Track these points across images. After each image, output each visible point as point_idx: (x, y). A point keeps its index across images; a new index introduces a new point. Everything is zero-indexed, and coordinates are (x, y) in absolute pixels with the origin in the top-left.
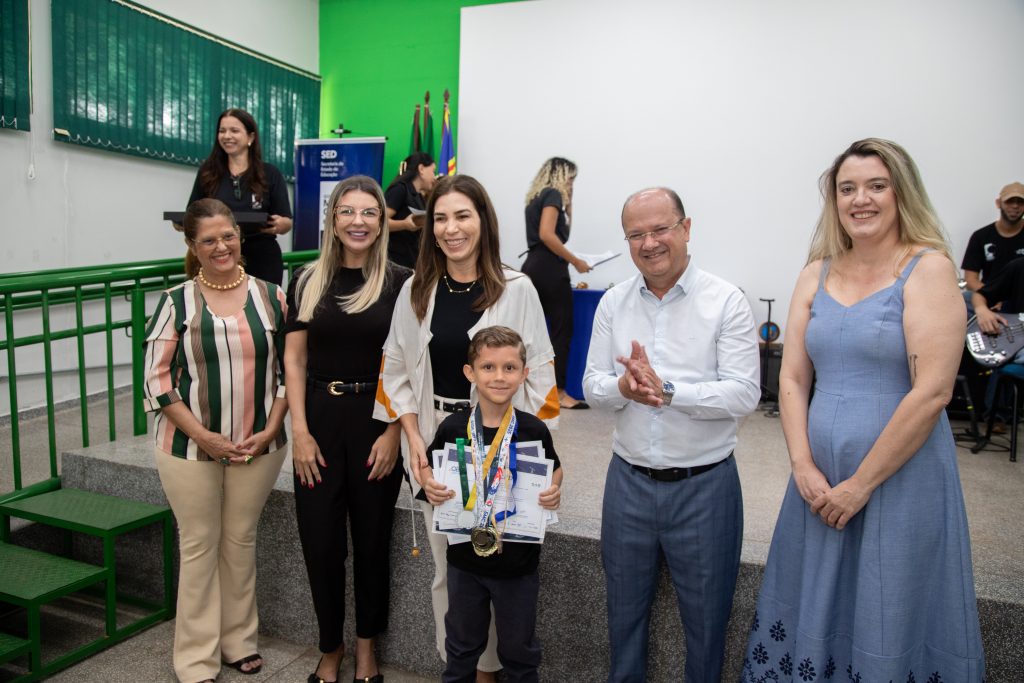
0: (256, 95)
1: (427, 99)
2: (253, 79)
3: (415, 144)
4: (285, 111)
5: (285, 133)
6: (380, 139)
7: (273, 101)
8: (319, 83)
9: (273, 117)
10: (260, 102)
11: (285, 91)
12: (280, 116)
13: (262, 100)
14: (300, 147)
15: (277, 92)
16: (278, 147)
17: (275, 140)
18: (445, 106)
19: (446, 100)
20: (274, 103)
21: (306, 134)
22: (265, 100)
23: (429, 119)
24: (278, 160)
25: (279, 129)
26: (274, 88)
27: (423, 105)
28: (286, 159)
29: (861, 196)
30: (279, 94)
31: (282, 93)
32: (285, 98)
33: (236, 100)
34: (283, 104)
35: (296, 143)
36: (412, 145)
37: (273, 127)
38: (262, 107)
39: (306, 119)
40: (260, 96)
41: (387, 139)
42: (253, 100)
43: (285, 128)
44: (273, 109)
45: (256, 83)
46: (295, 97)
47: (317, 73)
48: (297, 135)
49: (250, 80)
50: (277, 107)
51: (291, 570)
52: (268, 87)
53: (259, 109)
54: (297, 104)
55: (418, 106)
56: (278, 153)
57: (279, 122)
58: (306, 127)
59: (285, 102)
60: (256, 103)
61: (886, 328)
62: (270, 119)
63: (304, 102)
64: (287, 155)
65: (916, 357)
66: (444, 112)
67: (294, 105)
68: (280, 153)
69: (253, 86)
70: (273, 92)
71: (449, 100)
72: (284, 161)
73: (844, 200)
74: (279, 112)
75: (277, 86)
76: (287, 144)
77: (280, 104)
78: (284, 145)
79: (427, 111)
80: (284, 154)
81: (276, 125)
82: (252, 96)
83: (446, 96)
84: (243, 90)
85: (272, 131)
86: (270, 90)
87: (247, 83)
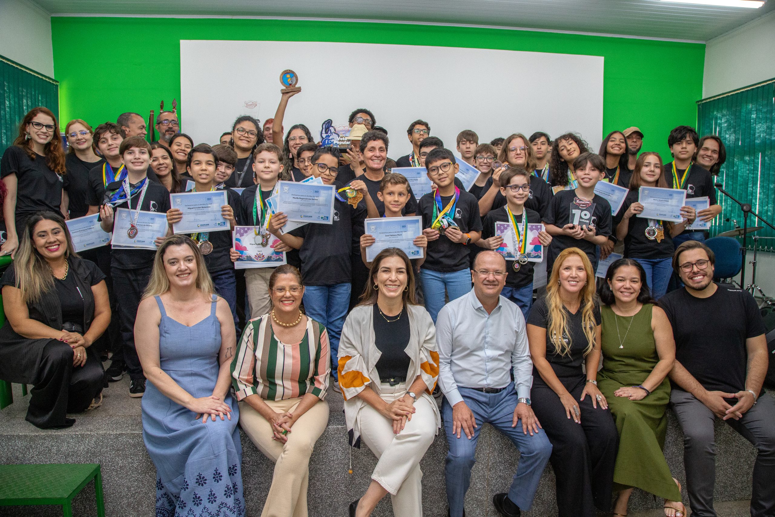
0: (11, 96)
2: (8, 83)
7: (25, 101)
8: (57, 86)
10: (15, 103)
11: (33, 93)
13: (16, 100)
15: (27, 94)
22: (19, 101)
26: (25, 90)
30: (29, 95)
31: (31, 93)
34: (32, 104)
38: (17, 105)
40: (14, 97)
42: (10, 100)
44: (24, 107)
45: (11, 86)
46: (40, 98)
47: (53, 78)
49: (6, 84)
50: (27, 105)
52: (20, 89)
53: (14, 107)
55: (153, 111)
59: (33, 101)
60: (12, 102)
69: (9, 90)
70: (24, 94)
75: (27, 90)
77: (30, 103)
82: (9, 97)
83: (174, 104)
86: (22, 91)
87: (4, 85)
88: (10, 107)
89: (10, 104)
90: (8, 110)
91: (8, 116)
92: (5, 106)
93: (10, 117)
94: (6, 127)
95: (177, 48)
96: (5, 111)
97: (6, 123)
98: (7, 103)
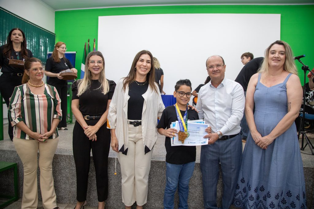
1: (89, 41)
2: (35, 33)
3: (85, 54)
4: (44, 43)
5: (44, 50)
6: (74, 52)
7: (41, 40)
8: (55, 36)
9: (41, 45)
10: (37, 40)
11: (45, 37)
12: (43, 45)
13: (37, 39)
14: (49, 54)
15: (42, 37)
16: (42, 54)
17: (42, 51)
18: (94, 43)
19: (94, 42)
20: (41, 41)
21: (51, 50)
23: (89, 47)
24: (42, 58)
25: (43, 48)
26: (41, 36)
27: (87, 43)
28: (45, 57)
29: (276, 55)
31: (44, 38)
32: (45, 39)
33: (30, 38)
35: (48, 53)
36: (84, 54)
37: (41, 47)
38: (37, 41)
39: (51, 47)
40: (37, 38)
41: (76, 52)
42: (35, 39)
43: (44, 48)
44: (41, 42)
45: (36, 34)
46: (47, 40)
47: (54, 33)
48: (48, 51)
49: (34, 33)
50: (42, 42)
51: (61, 180)
52: (40, 35)
53: (36, 42)
54: (48, 41)
55: (86, 43)
56: (42, 56)
57: (43, 46)
58: (51, 48)
60: (36, 40)
61: (281, 94)
62: (40, 45)
63: (50, 41)
64: (45, 56)
65: (290, 103)
66: (94, 45)
67: (47, 42)
68: (43, 55)
70: (41, 37)
71: (96, 41)
72: (44, 58)
73: (271, 56)
74: (43, 43)
75: (42, 36)
76: (45, 53)
77: (43, 41)
78: (44, 53)
79: (89, 45)
80: (44, 56)
81: (42, 47)
83: (95, 41)
84: (32, 36)
85: (40, 49)
86: (40, 36)
87: (33, 34)
88: (35, 42)
89: (35, 40)
90: (34, 42)
91: (33, 45)
92: (33, 41)
93: (34, 45)
94: (33, 48)
95: (97, 20)
96: (33, 43)
97: (33, 47)
98: (34, 40)
